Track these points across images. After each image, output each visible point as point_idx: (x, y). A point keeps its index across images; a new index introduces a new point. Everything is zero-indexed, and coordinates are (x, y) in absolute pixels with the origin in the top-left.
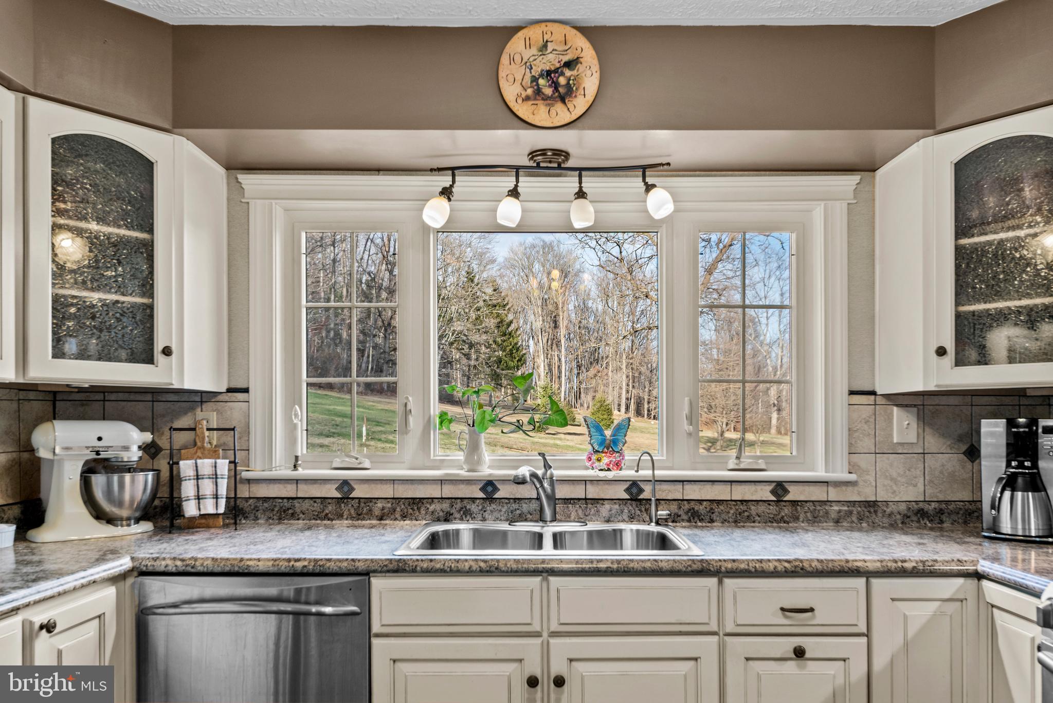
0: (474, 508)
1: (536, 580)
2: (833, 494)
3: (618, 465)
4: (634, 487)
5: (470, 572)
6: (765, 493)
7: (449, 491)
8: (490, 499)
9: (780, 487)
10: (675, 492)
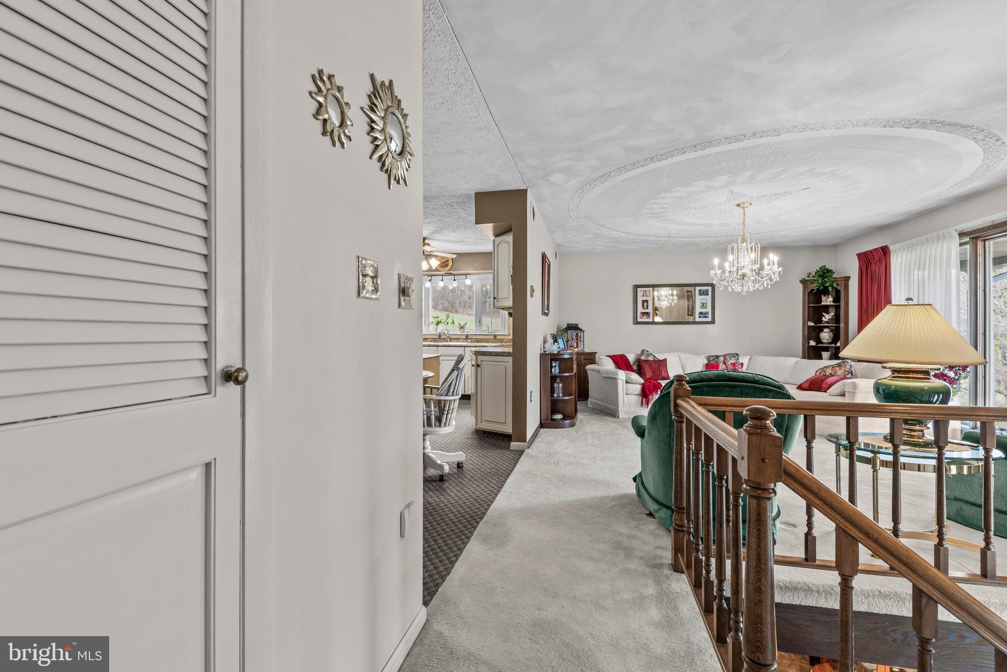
0: (436, 340)
1: (436, 348)
2: (506, 337)
3: (464, 332)
4: (467, 336)
5: (426, 346)
6: (492, 337)
7: (432, 337)
8: (440, 338)
9: (495, 336)
10: (475, 337)
